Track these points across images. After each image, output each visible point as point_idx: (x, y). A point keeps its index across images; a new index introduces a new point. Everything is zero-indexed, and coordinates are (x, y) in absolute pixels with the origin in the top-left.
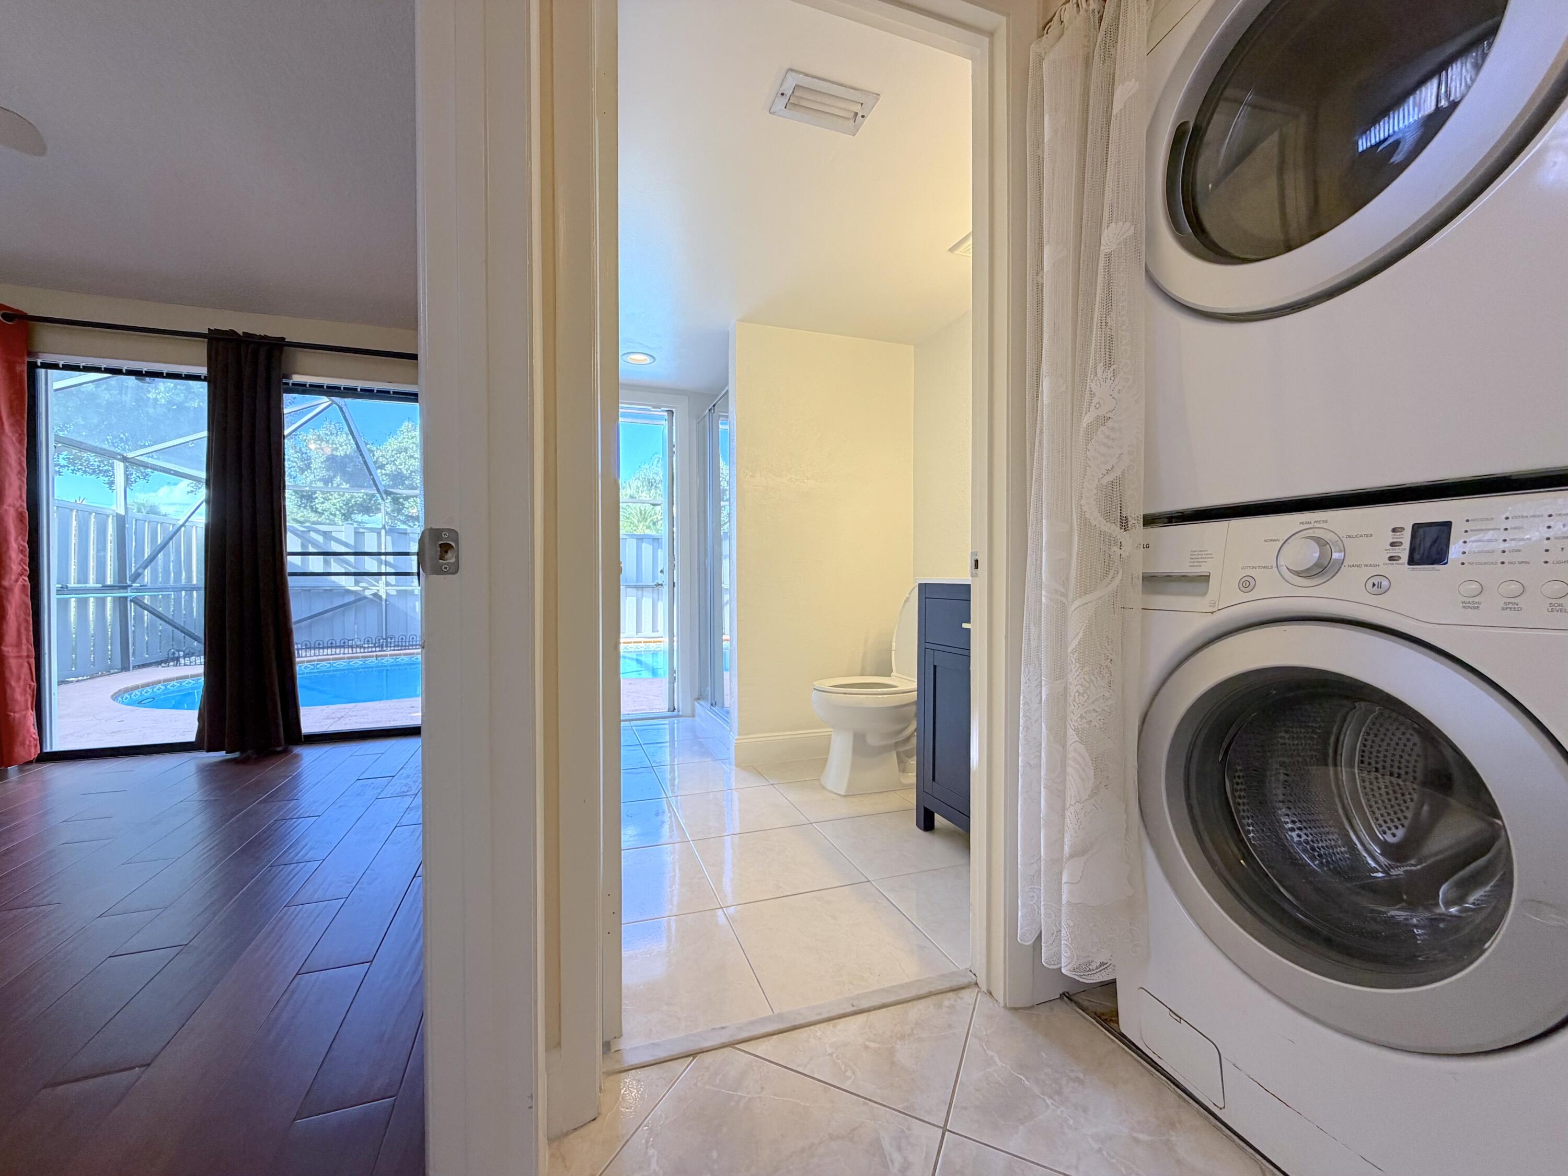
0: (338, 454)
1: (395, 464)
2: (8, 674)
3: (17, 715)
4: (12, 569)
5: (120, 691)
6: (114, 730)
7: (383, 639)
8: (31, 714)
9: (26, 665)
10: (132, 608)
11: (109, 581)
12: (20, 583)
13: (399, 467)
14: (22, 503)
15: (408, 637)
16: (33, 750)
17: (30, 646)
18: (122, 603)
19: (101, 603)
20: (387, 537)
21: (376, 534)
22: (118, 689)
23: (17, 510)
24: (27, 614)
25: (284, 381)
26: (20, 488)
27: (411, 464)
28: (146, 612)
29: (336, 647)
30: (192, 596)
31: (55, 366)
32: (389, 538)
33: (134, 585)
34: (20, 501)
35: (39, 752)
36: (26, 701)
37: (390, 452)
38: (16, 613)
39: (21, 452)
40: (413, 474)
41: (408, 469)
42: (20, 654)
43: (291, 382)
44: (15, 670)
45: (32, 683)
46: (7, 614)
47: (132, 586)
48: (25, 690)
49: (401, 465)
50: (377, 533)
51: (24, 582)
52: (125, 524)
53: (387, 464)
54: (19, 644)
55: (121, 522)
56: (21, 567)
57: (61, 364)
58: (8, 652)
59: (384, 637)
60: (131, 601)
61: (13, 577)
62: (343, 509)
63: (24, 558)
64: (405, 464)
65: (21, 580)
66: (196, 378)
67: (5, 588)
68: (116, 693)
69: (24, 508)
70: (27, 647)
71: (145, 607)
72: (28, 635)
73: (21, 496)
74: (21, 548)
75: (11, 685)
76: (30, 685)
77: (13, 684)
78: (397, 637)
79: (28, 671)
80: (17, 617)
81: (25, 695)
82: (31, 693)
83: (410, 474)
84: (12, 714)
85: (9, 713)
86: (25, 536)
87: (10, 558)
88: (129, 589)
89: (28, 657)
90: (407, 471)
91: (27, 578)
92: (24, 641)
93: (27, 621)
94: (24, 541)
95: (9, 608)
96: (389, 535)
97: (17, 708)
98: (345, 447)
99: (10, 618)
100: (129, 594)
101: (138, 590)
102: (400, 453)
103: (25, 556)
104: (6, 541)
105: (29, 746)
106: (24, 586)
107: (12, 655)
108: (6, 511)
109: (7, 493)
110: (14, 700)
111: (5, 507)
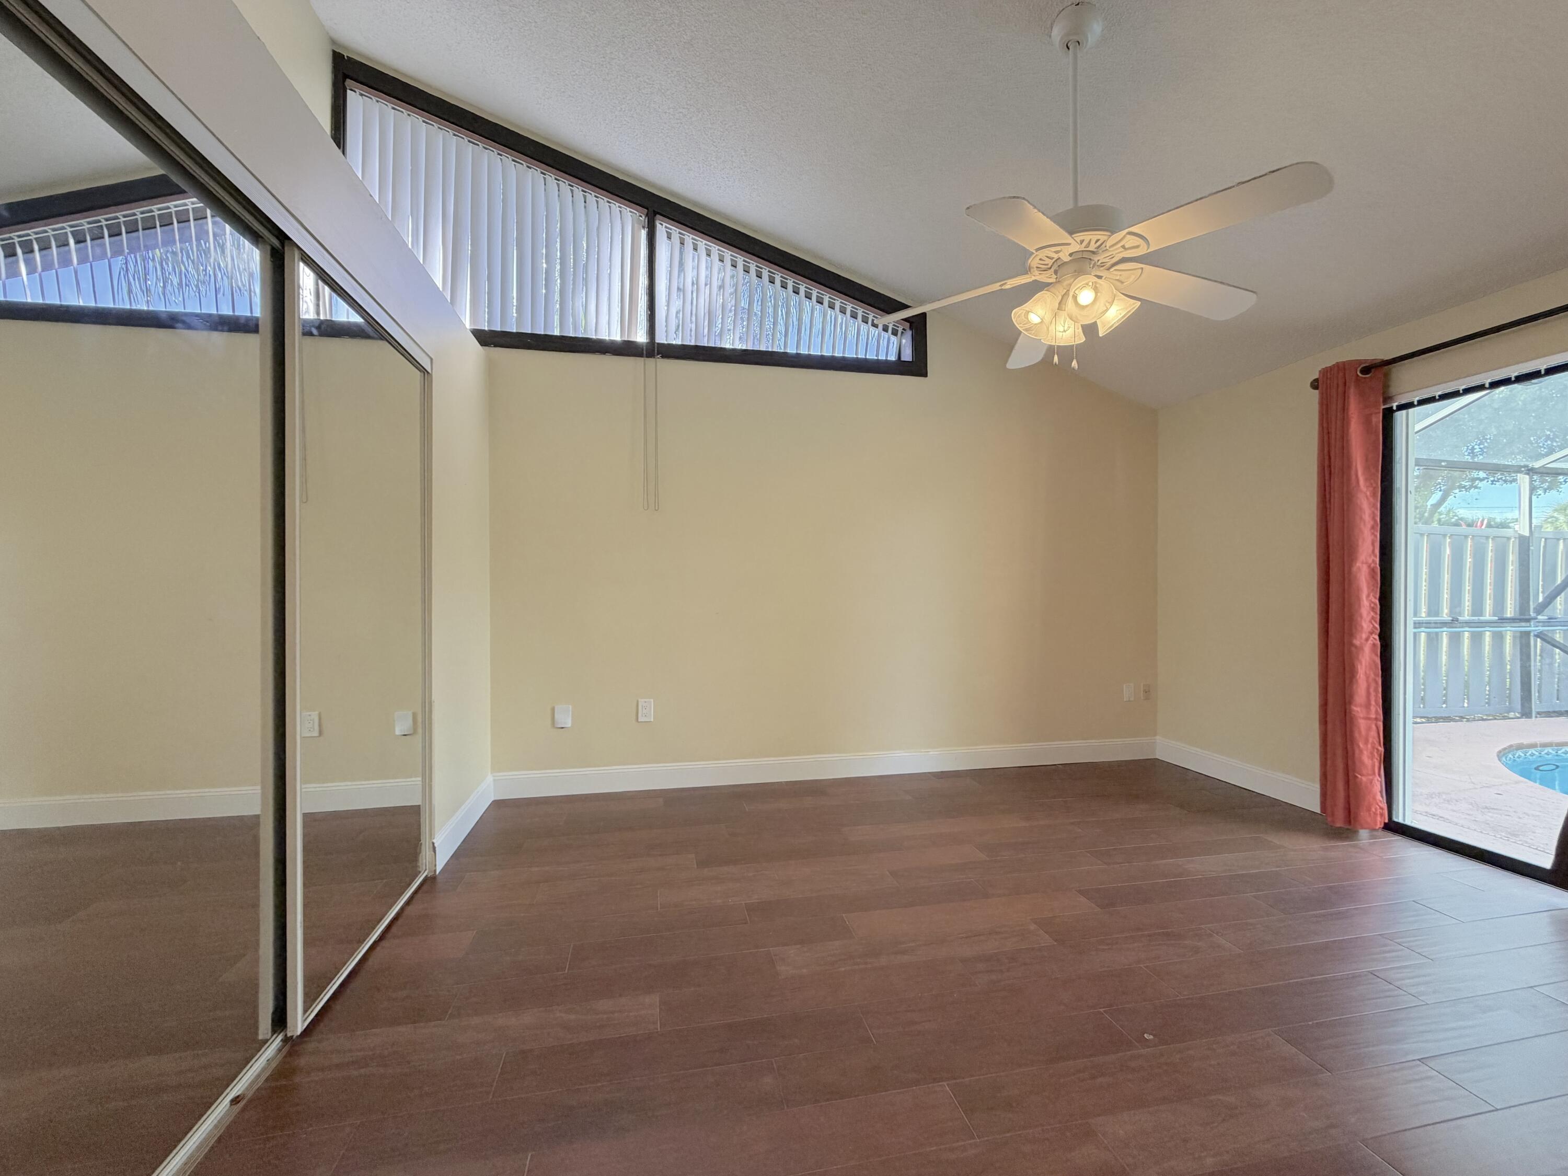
2: (1356, 735)
3: (1364, 779)
4: (1362, 627)
5: (1511, 746)
6: (1488, 805)
8: (1378, 780)
9: (1374, 727)
10: (1537, 646)
11: (1509, 613)
12: (1370, 642)
14: (1375, 559)
16: (1379, 819)
17: (1379, 709)
18: (1524, 640)
19: (1499, 638)
22: (1508, 744)
23: (1369, 566)
24: (1376, 675)
26: (1373, 544)
28: (1557, 651)
31: (1410, 405)
33: (1539, 617)
34: (1373, 557)
35: (1387, 821)
36: (1373, 766)
38: (1366, 673)
39: (1374, 506)
42: (1369, 716)
44: (1363, 732)
45: (1380, 748)
46: (1357, 673)
47: (1536, 619)
48: (1372, 753)
51: (1374, 641)
52: (1529, 546)
54: (1368, 706)
55: (1524, 544)
56: (1372, 626)
57: (1415, 401)
58: (1358, 712)
60: (1537, 636)
61: (1364, 636)
63: (1375, 616)
65: (1371, 638)
67: (1356, 647)
68: (1505, 749)
69: (1376, 564)
70: (1376, 710)
71: (1555, 645)
72: (1376, 696)
73: (1373, 551)
74: (1372, 605)
75: (1359, 746)
76: (1378, 750)
77: (1361, 746)
79: (1376, 735)
80: (1368, 677)
81: (1372, 760)
82: (1379, 758)
84: (1359, 776)
85: (1357, 775)
86: (1376, 593)
87: (1361, 617)
88: (1532, 623)
89: (1376, 719)
91: (1377, 637)
92: (1373, 703)
93: (1376, 683)
94: (1375, 598)
95: (1359, 667)
97: (1364, 772)
99: (1360, 677)
100: (1533, 628)
101: (1544, 623)
103: (1376, 613)
104: (1359, 599)
105: (1375, 814)
106: (1374, 645)
107: (1361, 715)
108: (1359, 568)
109: (1361, 550)
110: (1362, 762)
111: (1358, 564)
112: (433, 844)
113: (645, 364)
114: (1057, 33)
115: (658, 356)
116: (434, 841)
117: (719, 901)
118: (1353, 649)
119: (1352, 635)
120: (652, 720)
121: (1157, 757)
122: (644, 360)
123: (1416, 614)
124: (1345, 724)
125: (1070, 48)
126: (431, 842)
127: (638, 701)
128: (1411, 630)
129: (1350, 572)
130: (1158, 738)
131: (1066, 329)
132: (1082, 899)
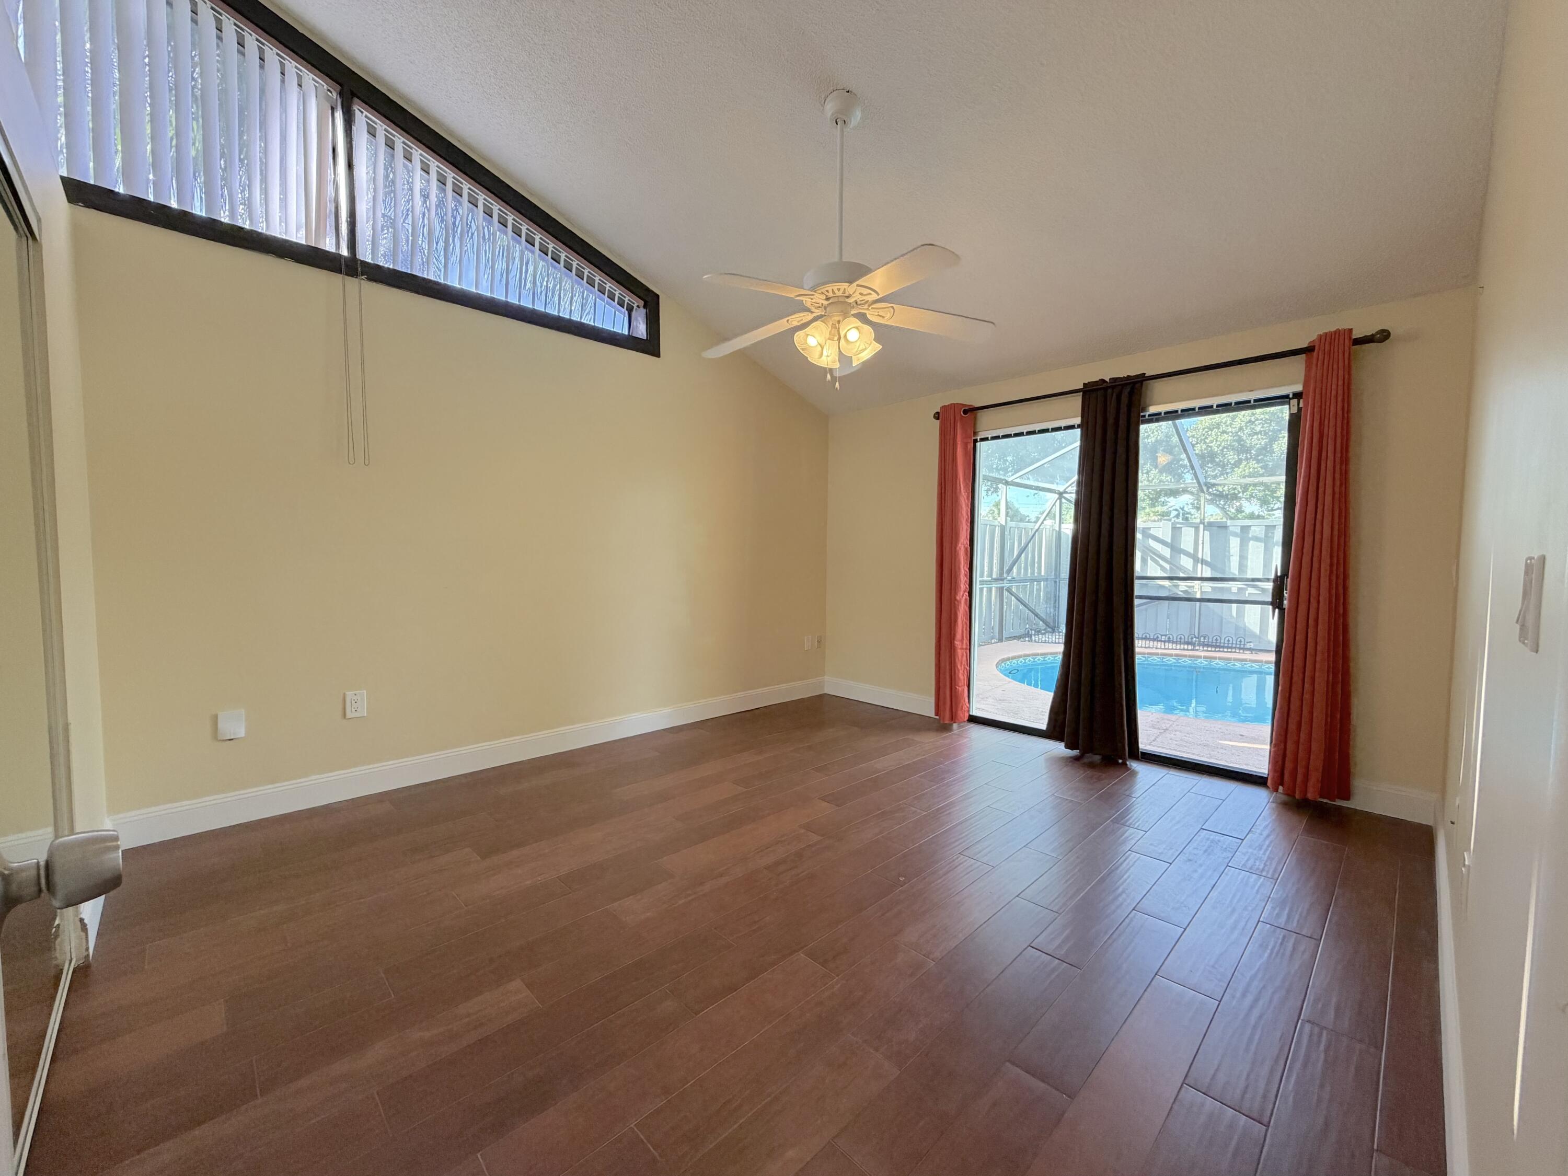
0: (1149, 441)
1: (1205, 443)
3: (960, 689)
4: (961, 588)
7: (1196, 637)
9: (965, 654)
10: (1005, 593)
11: (994, 576)
12: (964, 598)
13: (1210, 445)
14: (967, 541)
15: (1223, 639)
18: (1000, 590)
19: (990, 590)
20: (1205, 532)
21: (1193, 529)
23: (965, 547)
24: (966, 619)
25: (1142, 414)
26: (967, 531)
27: (1223, 440)
28: (1013, 598)
29: (1150, 639)
30: (1040, 584)
31: (986, 439)
32: (1207, 533)
35: (967, 714)
36: (964, 679)
37: (1201, 430)
38: (962, 618)
39: (968, 505)
40: (1225, 450)
41: (1220, 445)
42: (962, 647)
43: (1147, 414)
44: (960, 658)
46: (958, 618)
47: (1007, 578)
48: (964, 672)
49: (1212, 443)
50: (1195, 527)
51: (966, 597)
52: (1005, 532)
53: (1197, 443)
54: (962, 641)
55: (1003, 528)
56: (965, 587)
57: (990, 437)
58: (957, 644)
59: (1197, 636)
60: (1006, 589)
61: (961, 594)
62: (1152, 494)
63: (966, 580)
64: (1217, 441)
65: (965, 595)
66: (1072, 427)
67: (958, 601)
68: (998, 662)
69: (968, 545)
70: (966, 641)
72: (966, 634)
73: (967, 537)
74: (966, 573)
76: (966, 669)
77: (959, 667)
78: (1211, 638)
79: (966, 659)
80: (962, 621)
81: (964, 676)
82: (967, 675)
83: (1222, 450)
84: (958, 688)
86: (967, 564)
87: (960, 581)
88: (1005, 581)
90: (1218, 448)
92: (965, 638)
93: (967, 624)
95: (959, 614)
96: (1207, 530)
97: (960, 684)
98: (1156, 433)
100: (1004, 584)
101: (1010, 581)
102: (1212, 431)
103: (967, 578)
104: (959, 569)
105: (965, 711)
106: (966, 599)
107: (959, 647)
108: (960, 548)
109: (961, 536)
110: (959, 678)
111: (960, 545)
112: (82, 920)
113: (344, 286)
114: (830, 108)
115: (363, 277)
116: (82, 916)
117: (528, 882)
118: (956, 603)
119: (956, 594)
120: (365, 715)
121: (826, 692)
122: (343, 279)
123: (982, 576)
124: (950, 652)
125: (839, 123)
126: (77, 920)
127: (344, 694)
128: (978, 586)
129: (956, 551)
130: (826, 678)
131: (829, 355)
132: (825, 804)
